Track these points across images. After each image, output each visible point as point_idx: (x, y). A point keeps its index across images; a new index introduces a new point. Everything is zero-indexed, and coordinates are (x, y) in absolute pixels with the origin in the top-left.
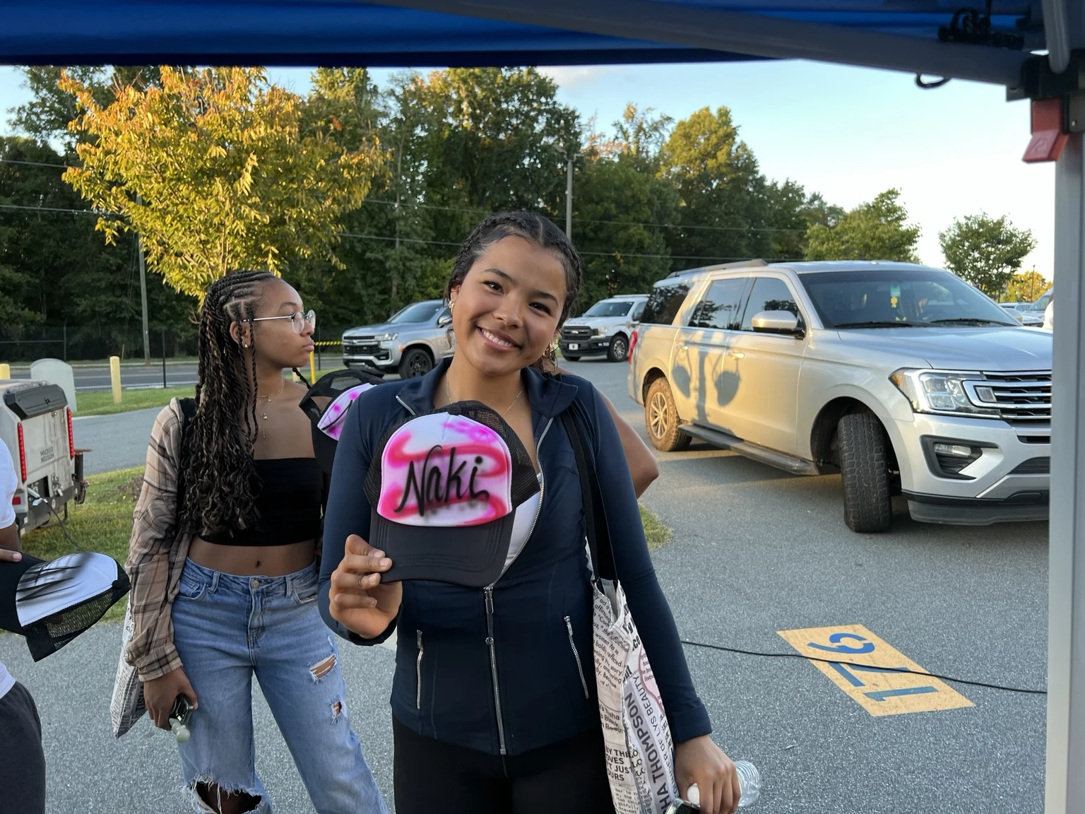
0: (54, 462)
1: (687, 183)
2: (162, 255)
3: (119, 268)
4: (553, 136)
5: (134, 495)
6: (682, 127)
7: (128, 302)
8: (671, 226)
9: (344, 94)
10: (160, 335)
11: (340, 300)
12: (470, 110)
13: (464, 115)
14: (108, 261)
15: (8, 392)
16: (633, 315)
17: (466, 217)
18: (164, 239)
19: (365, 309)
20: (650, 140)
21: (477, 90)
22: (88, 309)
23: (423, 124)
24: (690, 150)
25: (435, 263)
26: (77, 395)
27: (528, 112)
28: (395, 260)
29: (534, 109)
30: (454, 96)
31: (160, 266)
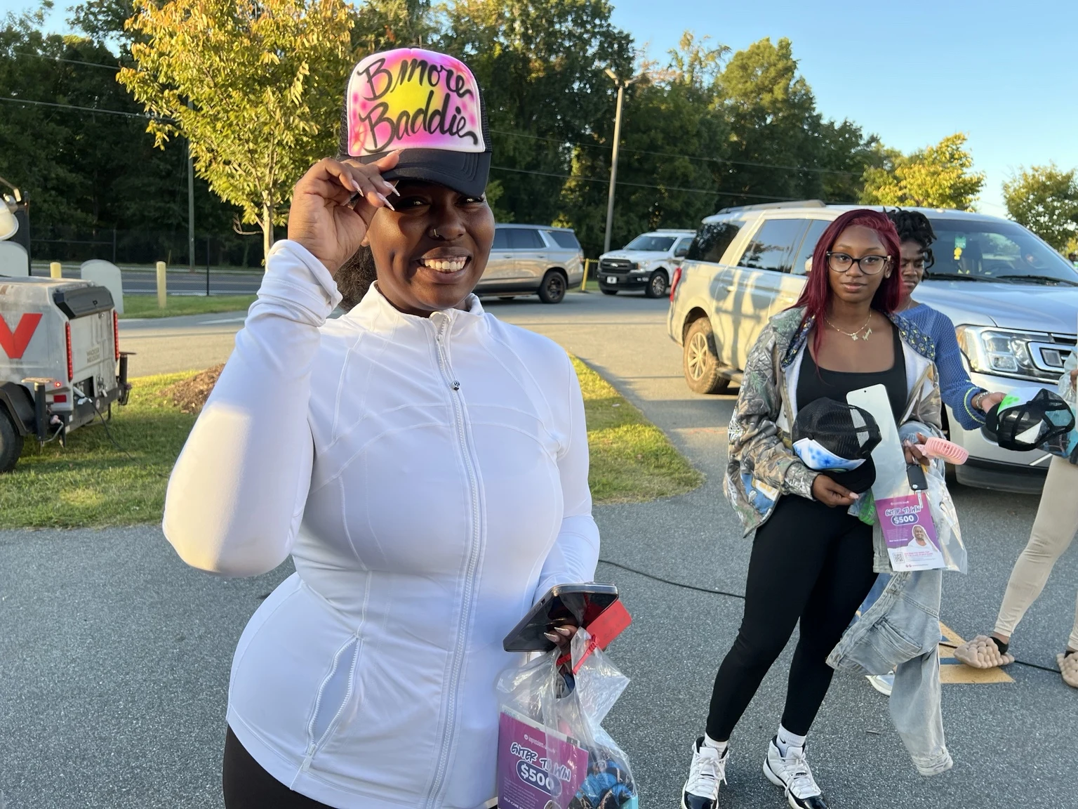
0: (100, 362)
1: (741, 116)
2: (211, 161)
3: (169, 174)
4: (605, 60)
5: (174, 400)
6: (739, 58)
7: (175, 208)
8: (720, 160)
9: (396, 7)
10: (205, 243)
12: (523, 30)
13: (516, 35)
14: (158, 166)
15: (58, 291)
16: (675, 251)
17: (511, 141)
18: (213, 146)
20: (704, 70)
21: (531, 10)
22: (137, 213)
23: (473, 42)
24: (747, 82)
26: (124, 297)
27: (582, 34)
29: (587, 31)
30: (508, 15)
31: (208, 173)
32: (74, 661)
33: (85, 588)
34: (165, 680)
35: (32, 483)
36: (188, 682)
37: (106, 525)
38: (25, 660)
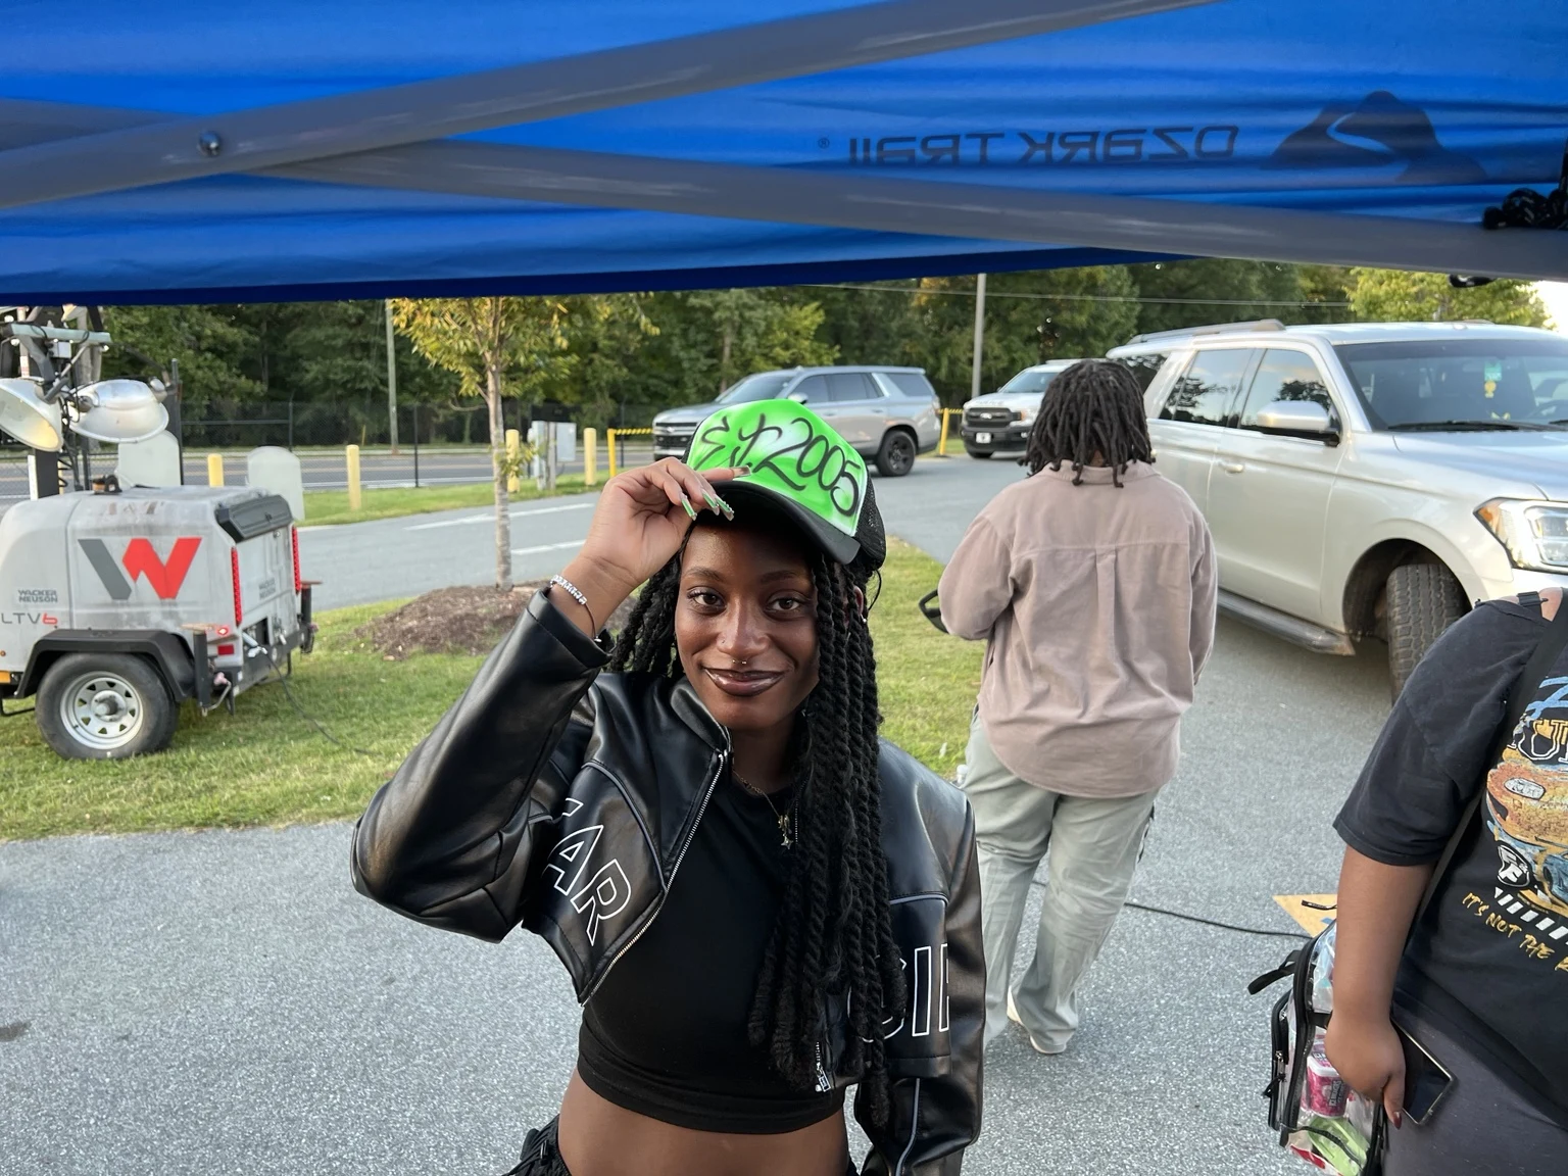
0: (276, 598)
3: (360, 320)
5: (374, 642)
7: (370, 367)
10: (411, 412)
11: (652, 366)
14: (346, 310)
15: (220, 506)
19: (686, 379)
22: (320, 376)
25: (785, 312)
26: (305, 495)
28: (729, 308)
31: (411, 329)
32: (251, 1012)
33: (264, 912)
34: (369, 1038)
35: (193, 765)
36: (399, 1041)
37: (288, 823)
38: (188, 1012)
